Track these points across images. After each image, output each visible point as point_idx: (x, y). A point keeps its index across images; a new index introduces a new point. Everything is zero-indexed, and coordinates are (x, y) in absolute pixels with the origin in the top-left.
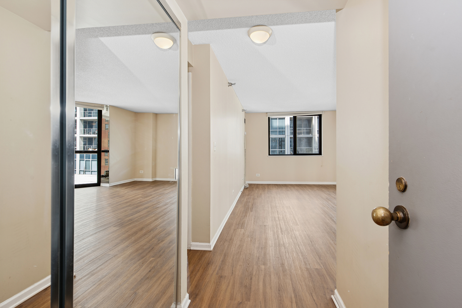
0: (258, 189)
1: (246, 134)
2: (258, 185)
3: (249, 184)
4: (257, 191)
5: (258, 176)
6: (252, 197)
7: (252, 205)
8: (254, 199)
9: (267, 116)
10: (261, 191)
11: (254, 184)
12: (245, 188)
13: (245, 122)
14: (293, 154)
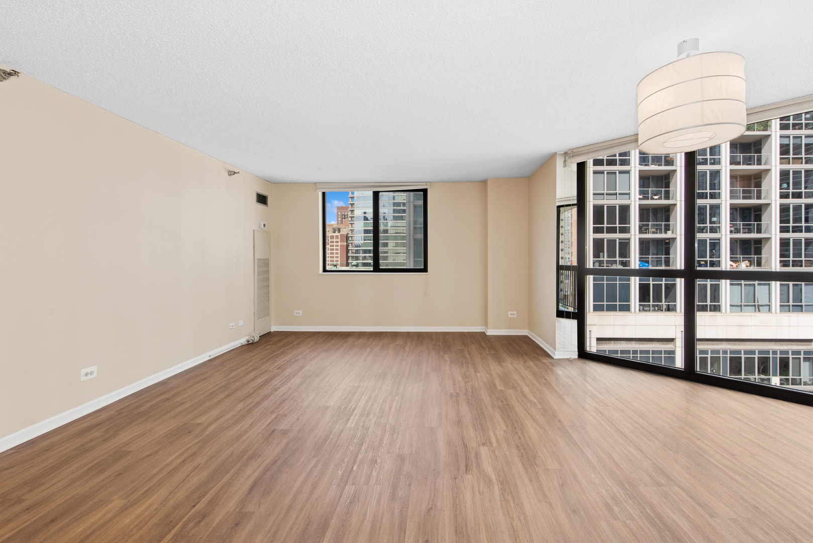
5: (297, 315)
9: (319, 190)
12: (245, 345)
13: (262, 201)
14: (372, 269)
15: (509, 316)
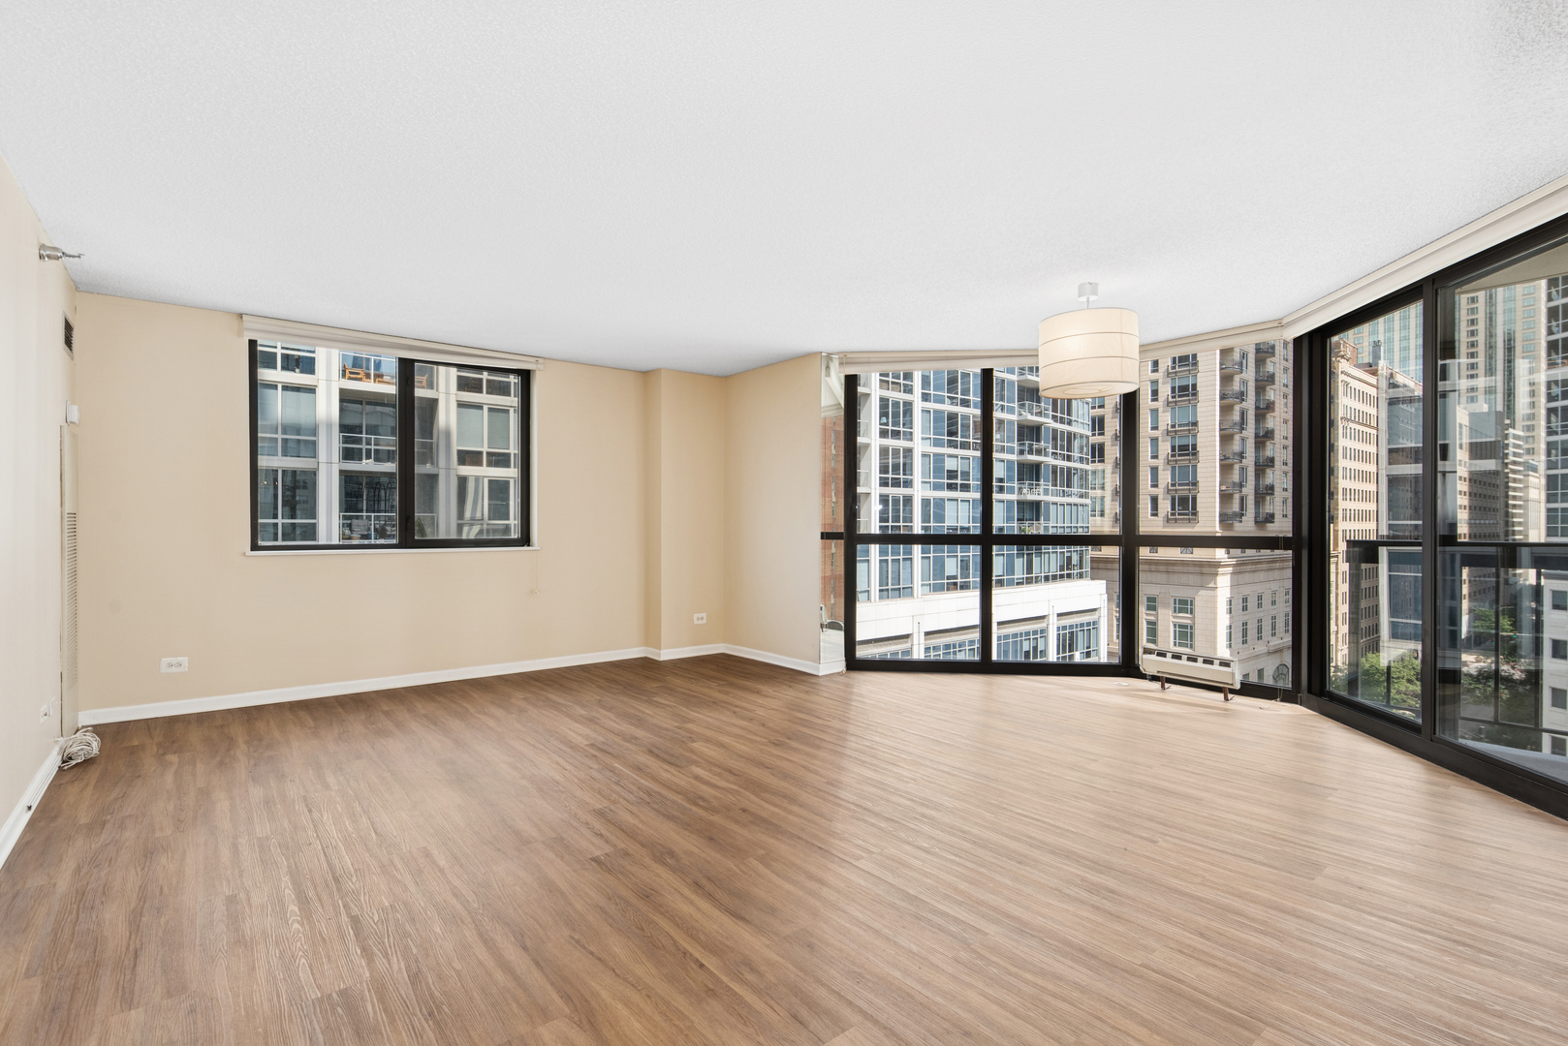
0: (173, 758)
1: (74, 416)
2: (172, 726)
3: (99, 730)
4: (169, 778)
5: (174, 670)
6: (129, 835)
7: (135, 922)
8: (148, 853)
9: (240, 334)
10: (200, 767)
11: (148, 725)
12: (71, 769)
13: (68, 342)
14: (394, 541)
15: (696, 622)
